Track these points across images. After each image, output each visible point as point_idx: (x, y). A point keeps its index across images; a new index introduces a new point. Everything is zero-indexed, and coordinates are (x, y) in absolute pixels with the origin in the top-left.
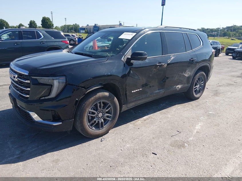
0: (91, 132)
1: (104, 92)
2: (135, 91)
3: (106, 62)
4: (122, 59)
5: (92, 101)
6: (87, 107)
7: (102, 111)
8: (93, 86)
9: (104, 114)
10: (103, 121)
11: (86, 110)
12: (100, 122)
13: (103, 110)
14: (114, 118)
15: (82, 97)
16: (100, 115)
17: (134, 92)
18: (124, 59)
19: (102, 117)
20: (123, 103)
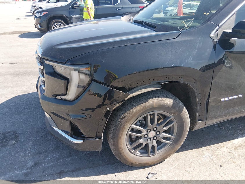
0: (132, 159)
1: (164, 97)
2: (227, 99)
3: (176, 40)
4: (212, 34)
5: (137, 112)
6: (127, 122)
7: (155, 129)
8: (141, 87)
9: (158, 133)
10: (155, 144)
11: (124, 126)
12: (150, 146)
13: (157, 126)
14: (176, 141)
15: (118, 105)
16: (152, 134)
17: (225, 101)
18: (215, 34)
19: (155, 138)
20: (198, 117)
